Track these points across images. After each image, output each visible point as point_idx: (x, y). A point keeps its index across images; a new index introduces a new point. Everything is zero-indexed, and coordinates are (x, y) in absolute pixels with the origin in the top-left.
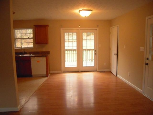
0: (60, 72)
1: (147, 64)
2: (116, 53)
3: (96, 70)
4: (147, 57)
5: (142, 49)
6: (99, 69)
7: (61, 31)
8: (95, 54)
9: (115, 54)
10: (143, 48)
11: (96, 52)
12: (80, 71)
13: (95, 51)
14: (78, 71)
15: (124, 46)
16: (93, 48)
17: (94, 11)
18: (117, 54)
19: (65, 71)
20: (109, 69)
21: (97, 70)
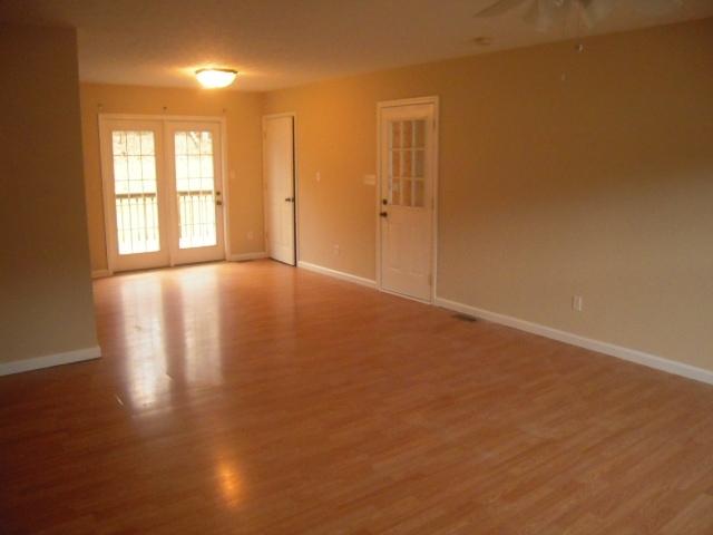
0: (103, 271)
1: (384, 215)
2: (290, 196)
3: (225, 255)
4: (384, 198)
5: (370, 180)
6: (233, 252)
7: (100, 124)
8: (219, 203)
9: (288, 200)
10: (373, 177)
11: (219, 198)
12: (172, 264)
13: (218, 193)
14: (165, 263)
15: (318, 174)
16: (209, 185)
17: (242, 73)
18: (294, 200)
19: (122, 269)
20: (264, 251)
21: (228, 258)
